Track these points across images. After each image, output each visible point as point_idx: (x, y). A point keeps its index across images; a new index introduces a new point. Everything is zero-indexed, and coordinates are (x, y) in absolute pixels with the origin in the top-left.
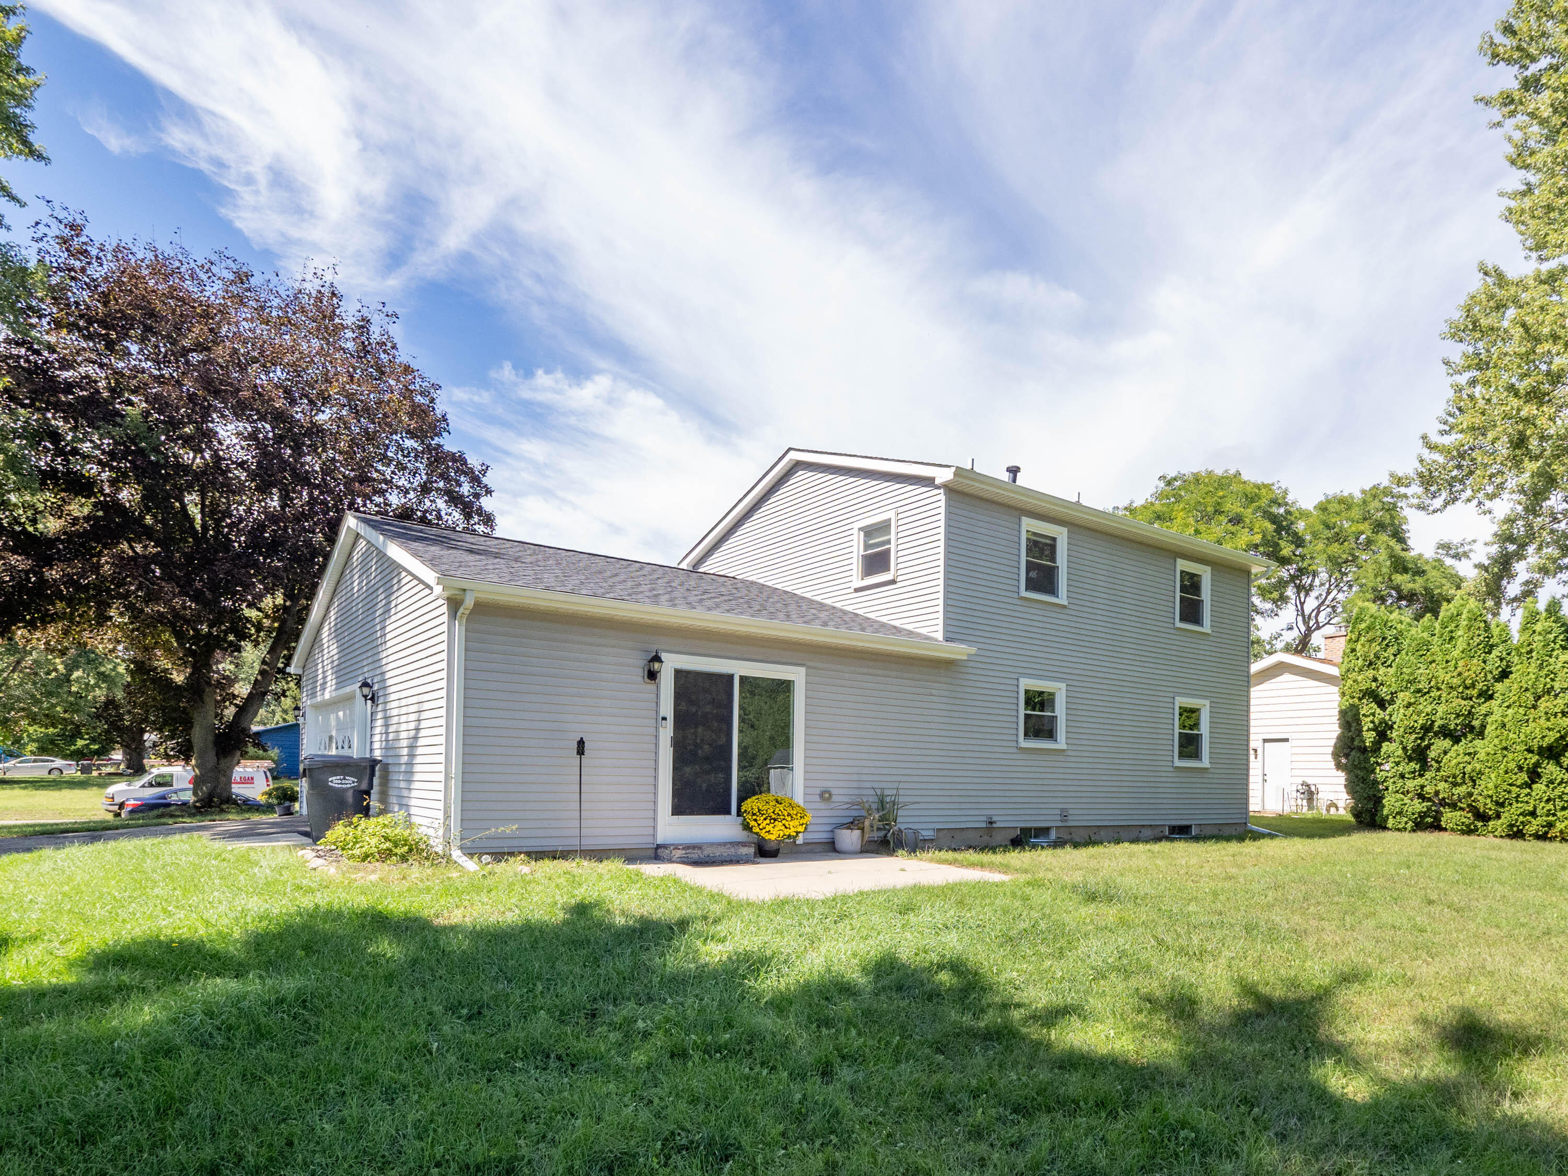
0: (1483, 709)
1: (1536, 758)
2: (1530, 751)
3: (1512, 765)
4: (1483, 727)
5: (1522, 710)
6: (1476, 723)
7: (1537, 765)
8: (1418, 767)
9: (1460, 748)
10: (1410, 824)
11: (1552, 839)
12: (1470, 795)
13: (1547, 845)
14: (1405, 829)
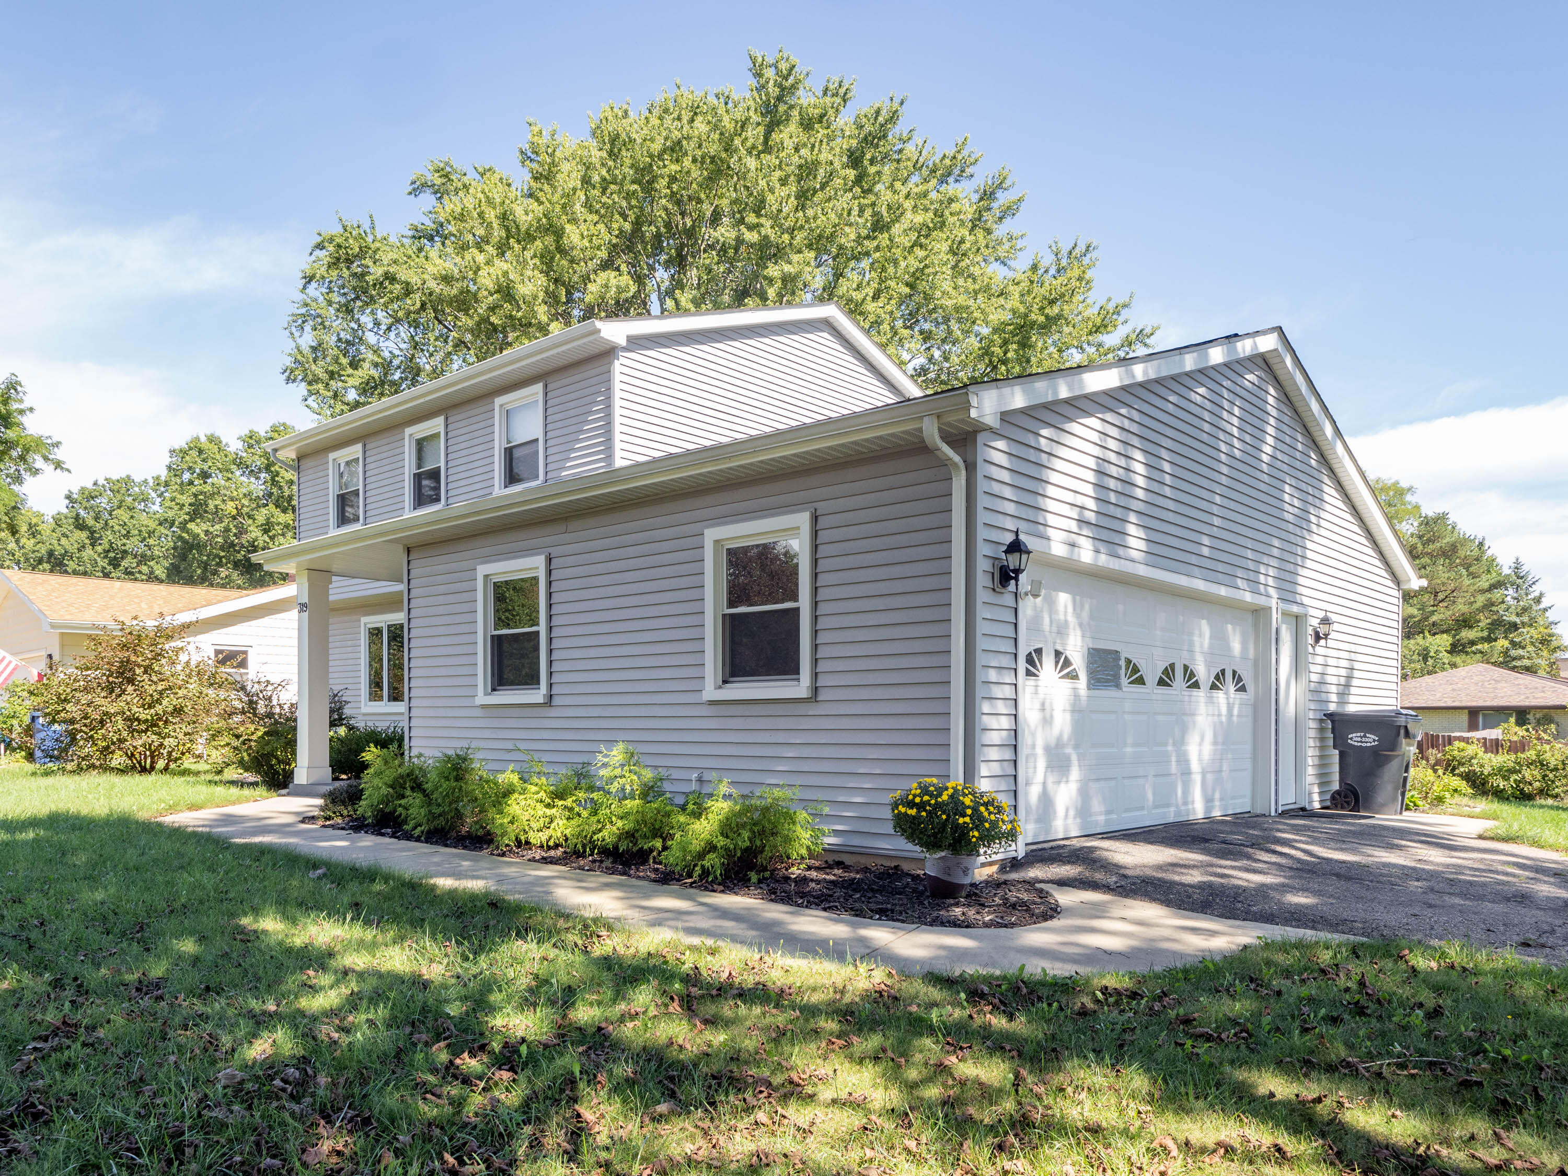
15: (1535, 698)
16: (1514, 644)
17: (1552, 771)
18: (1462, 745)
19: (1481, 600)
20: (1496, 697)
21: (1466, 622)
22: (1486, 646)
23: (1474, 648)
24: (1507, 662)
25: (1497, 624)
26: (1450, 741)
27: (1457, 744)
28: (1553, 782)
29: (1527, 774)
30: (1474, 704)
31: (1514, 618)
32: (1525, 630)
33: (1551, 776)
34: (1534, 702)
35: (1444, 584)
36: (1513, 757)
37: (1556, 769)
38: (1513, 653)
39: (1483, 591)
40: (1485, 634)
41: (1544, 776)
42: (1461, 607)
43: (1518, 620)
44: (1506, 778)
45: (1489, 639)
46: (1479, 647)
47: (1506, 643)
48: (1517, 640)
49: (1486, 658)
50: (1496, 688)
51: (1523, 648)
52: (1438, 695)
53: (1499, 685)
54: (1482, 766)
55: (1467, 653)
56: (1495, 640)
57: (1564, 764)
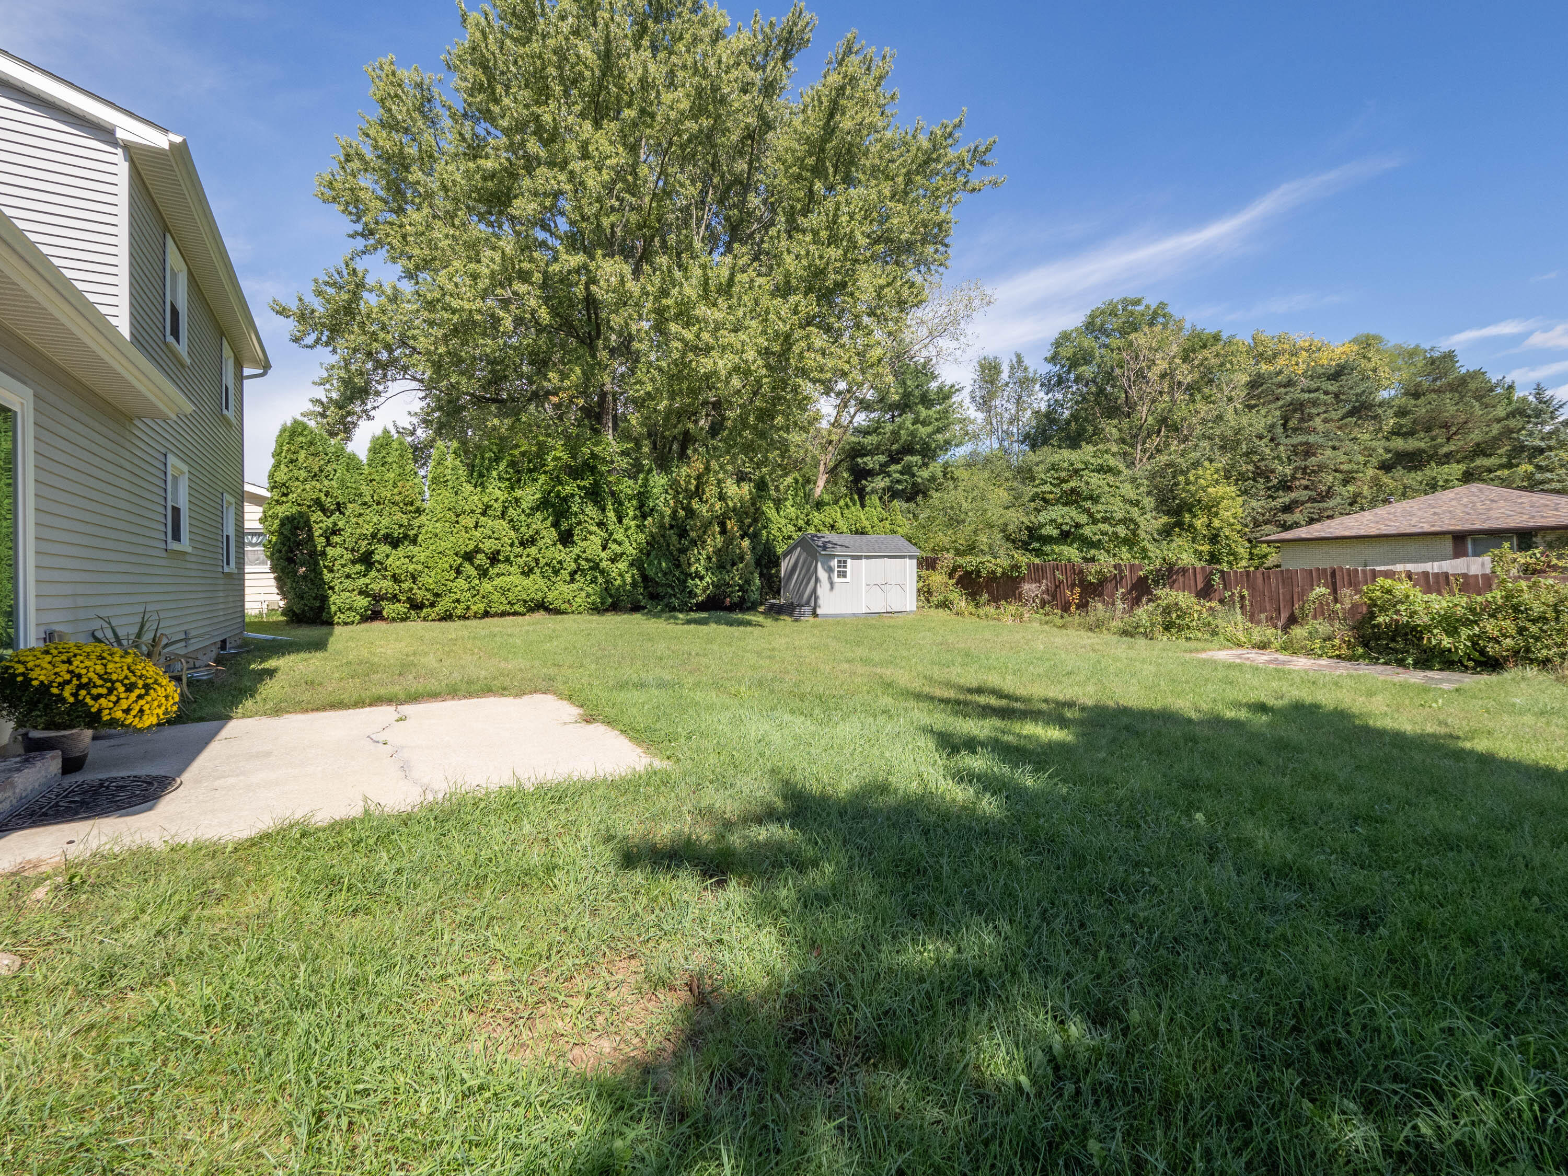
0: (416, 523)
1: (459, 561)
2: (456, 554)
3: (447, 566)
4: (416, 536)
5: (447, 524)
6: (411, 533)
7: (460, 565)
8: (363, 568)
9: (401, 551)
10: (358, 617)
11: (468, 618)
12: (411, 589)
13: (468, 622)
14: (353, 622)
15: (1543, 517)
16: (1539, 468)
17: (1534, 621)
18: (1388, 583)
19: (1496, 429)
20: (1488, 519)
21: (1480, 450)
22: (1506, 472)
23: (1491, 476)
24: (1532, 485)
25: (1519, 450)
26: (1374, 575)
27: (1380, 580)
28: (1537, 639)
29: (1491, 627)
30: (1459, 528)
31: (1538, 443)
32: (1552, 454)
33: (1534, 629)
34: (1541, 522)
35: (1452, 416)
36: (1464, 601)
37: (1543, 619)
38: (1538, 476)
39: (1499, 421)
40: (1504, 460)
41: (1521, 631)
42: (1476, 436)
43: (1543, 444)
44: (1452, 631)
45: (1509, 466)
46: (1498, 473)
47: (1531, 468)
48: (1543, 464)
49: (1506, 483)
50: (1491, 509)
51: (1552, 471)
52: (1414, 520)
53: (1494, 505)
54: (1413, 614)
55: (1483, 481)
56: (1517, 466)
57: (1557, 612)
